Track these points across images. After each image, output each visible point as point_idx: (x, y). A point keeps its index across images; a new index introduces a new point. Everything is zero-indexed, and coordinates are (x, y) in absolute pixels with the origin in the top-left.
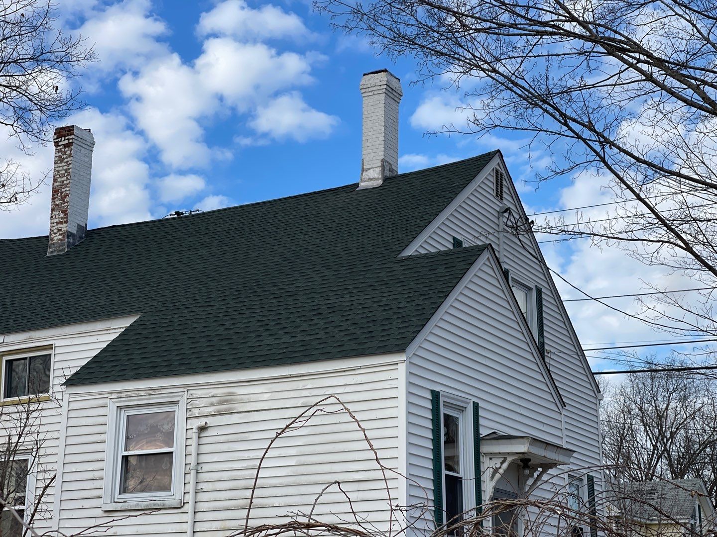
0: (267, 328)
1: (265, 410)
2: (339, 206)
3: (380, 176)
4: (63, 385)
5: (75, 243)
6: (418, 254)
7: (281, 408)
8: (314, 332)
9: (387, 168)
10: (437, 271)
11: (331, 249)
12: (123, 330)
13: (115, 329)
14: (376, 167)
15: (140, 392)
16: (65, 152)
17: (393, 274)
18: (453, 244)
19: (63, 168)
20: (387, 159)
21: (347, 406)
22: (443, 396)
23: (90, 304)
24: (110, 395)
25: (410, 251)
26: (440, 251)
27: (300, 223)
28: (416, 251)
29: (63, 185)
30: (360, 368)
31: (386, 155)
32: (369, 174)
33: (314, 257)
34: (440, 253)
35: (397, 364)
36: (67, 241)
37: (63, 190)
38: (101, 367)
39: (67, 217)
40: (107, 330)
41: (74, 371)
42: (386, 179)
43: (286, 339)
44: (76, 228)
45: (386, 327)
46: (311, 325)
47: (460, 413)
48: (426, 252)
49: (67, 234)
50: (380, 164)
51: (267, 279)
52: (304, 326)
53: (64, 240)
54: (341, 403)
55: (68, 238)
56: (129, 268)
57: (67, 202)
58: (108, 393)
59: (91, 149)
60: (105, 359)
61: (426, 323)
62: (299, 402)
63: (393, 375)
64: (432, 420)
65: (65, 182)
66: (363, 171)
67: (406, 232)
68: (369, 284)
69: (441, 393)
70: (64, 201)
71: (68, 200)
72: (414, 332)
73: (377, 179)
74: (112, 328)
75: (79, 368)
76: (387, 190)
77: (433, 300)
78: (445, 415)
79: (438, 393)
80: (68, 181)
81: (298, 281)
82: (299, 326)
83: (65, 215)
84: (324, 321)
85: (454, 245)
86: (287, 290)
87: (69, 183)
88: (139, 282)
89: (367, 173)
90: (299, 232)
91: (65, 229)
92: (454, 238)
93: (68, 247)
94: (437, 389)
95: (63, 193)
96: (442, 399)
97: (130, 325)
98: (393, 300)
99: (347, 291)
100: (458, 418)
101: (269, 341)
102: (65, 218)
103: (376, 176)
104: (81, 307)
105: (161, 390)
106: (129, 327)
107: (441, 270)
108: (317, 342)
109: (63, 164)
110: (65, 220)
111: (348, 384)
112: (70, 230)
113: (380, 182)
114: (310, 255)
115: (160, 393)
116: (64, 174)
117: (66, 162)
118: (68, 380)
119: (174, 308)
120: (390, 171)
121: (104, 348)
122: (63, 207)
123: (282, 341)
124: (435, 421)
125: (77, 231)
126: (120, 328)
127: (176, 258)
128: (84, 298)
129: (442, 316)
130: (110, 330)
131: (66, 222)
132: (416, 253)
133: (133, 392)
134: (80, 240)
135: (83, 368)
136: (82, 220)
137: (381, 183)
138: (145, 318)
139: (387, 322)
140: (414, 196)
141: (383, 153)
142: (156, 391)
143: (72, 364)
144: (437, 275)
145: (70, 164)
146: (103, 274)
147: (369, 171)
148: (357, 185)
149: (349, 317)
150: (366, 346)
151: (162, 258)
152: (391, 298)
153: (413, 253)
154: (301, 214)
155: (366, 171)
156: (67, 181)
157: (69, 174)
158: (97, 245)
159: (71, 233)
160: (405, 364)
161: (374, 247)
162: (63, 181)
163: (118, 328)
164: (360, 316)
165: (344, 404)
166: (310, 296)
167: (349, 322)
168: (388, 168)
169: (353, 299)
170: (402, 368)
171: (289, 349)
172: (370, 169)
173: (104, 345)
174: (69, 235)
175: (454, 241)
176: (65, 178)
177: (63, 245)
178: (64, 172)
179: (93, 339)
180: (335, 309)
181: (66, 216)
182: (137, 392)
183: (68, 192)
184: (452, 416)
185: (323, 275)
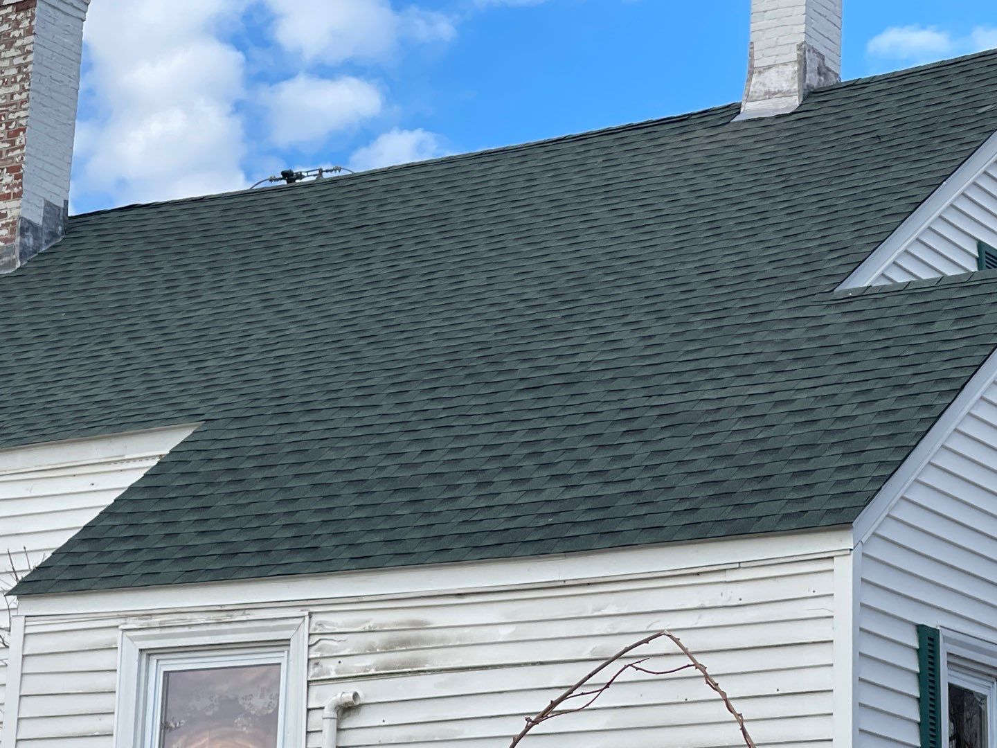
0: (506, 463)
1: (501, 666)
2: (691, 162)
3: (796, 87)
4: (10, 593)
5: (39, 248)
6: (888, 283)
7: (541, 663)
8: (623, 476)
9: (813, 66)
10: (935, 328)
11: (667, 268)
12: (154, 462)
13: (134, 460)
14: (785, 64)
15: (195, 616)
16: (18, 22)
17: (824, 332)
18: (977, 259)
19: (11, 62)
20: (813, 43)
21: (700, 659)
22: (947, 639)
23: (74, 398)
24: (122, 621)
25: (867, 277)
26: (944, 277)
27: (592, 204)
28: (883, 275)
29: (12, 105)
30: (739, 566)
31: (812, 32)
32: (767, 82)
33: (626, 290)
34: (943, 283)
35: (832, 558)
36: (20, 243)
37: (11, 116)
38: (102, 554)
39: (21, 184)
40: (115, 462)
41: (37, 561)
42: (810, 94)
43: (553, 491)
44: (41, 212)
45: (804, 467)
46: (615, 458)
47: (990, 685)
48: (907, 279)
49: (19, 224)
50: (794, 55)
51: (510, 342)
52: (599, 460)
53: (13, 240)
54: (686, 653)
55: (22, 234)
56: (167, 310)
57: (22, 147)
58: (120, 617)
59: (81, 15)
60: (111, 533)
61: (905, 459)
62: (586, 649)
63: (820, 584)
64: (919, 700)
65: (16, 97)
66: (751, 73)
67: (858, 227)
68: (762, 358)
69: (943, 633)
70: (13, 143)
71: (23, 141)
72: (875, 479)
73: (787, 94)
74: (126, 457)
75: (49, 555)
76: (812, 121)
77: (926, 400)
78: (952, 687)
79: (936, 632)
80: (24, 95)
81: (585, 349)
82: (587, 461)
83: (16, 178)
84: (649, 448)
85: (979, 261)
86: (556, 371)
87: (26, 101)
88: (194, 346)
89: (761, 79)
90: (590, 224)
91: (15, 212)
92: (981, 245)
93: (22, 256)
94: (931, 623)
95: (10, 123)
96: (944, 648)
97: (171, 452)
98: (824, 397)
99: (707, 376)
100: (984, 698)
101: (511, 495)
102: (15, 185)
103: (785, 87)
104: (54, 405)
105: (247, 612)
106: (168, 455)
107: (944, 325)
108: (632, 500)
109: (12, 52)
110: (16, 190)
111: (707, 605)
112: (28, 217)
113: (794, 102)
114: (618, 283)
115: (244, 618)
116: (15, 77)
117: (19, 48)
118: (22, 582)
119: (277, 410)
120: (819, 74)
121: (109, 507)
122: (12, 158)
123: (544, 496)
124: (928, 702)
125: (44, 219)
126: (147, 458)
127: (282, 287)
128: (59, 384)
129: (947, 440)
130: (122, 461)
131: (18, 196)
132: (884, 282)
133: (178, 616)
134: (50, 241)
135: (57, 553)
136: (57, 190)
137: (797, 104)
138: (208, 436)
139: (805, 455)
140: (878, 137)
141: (803, 28)
142: (235, 613)
143: (32, 543)
144: (934, 337)
145: (29, 52)
146: (105, 325)
147: (766, 74)
148: (735, 109)
149: (711, 441)
150: (753, 512)
151: (249, 286)
152: (817, 392)
153: (874, 281)
154: (596, 182)
155: (760, 72)
156: (20, 94)
157: (27, 78)
158: (91, 252)
159: (29, 222)
160: (850, 559)
161: (775, 265)
162: (12, 95)
163: (141, 459)
164: (739, 438)
165: (695, 657)
166: (615, 385)
167: (711, 452)
168: (815, 66)
169: (722, 394)
170: (844, 569)
171: (563, 517)
172: (769, 67)
173: (108, 500)
174: (26, 227)
175: (979, 251)
176: (17, 87)
177: (11, 251)
178: (14, 71)
179: (82, 484)
180: (676, 420)
181: (17, 182)
182: (188, 616)
183: (23, 122)
184: (971, 693)
185: (647, 333)
